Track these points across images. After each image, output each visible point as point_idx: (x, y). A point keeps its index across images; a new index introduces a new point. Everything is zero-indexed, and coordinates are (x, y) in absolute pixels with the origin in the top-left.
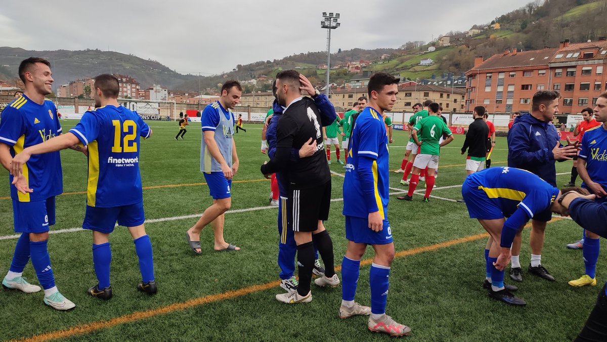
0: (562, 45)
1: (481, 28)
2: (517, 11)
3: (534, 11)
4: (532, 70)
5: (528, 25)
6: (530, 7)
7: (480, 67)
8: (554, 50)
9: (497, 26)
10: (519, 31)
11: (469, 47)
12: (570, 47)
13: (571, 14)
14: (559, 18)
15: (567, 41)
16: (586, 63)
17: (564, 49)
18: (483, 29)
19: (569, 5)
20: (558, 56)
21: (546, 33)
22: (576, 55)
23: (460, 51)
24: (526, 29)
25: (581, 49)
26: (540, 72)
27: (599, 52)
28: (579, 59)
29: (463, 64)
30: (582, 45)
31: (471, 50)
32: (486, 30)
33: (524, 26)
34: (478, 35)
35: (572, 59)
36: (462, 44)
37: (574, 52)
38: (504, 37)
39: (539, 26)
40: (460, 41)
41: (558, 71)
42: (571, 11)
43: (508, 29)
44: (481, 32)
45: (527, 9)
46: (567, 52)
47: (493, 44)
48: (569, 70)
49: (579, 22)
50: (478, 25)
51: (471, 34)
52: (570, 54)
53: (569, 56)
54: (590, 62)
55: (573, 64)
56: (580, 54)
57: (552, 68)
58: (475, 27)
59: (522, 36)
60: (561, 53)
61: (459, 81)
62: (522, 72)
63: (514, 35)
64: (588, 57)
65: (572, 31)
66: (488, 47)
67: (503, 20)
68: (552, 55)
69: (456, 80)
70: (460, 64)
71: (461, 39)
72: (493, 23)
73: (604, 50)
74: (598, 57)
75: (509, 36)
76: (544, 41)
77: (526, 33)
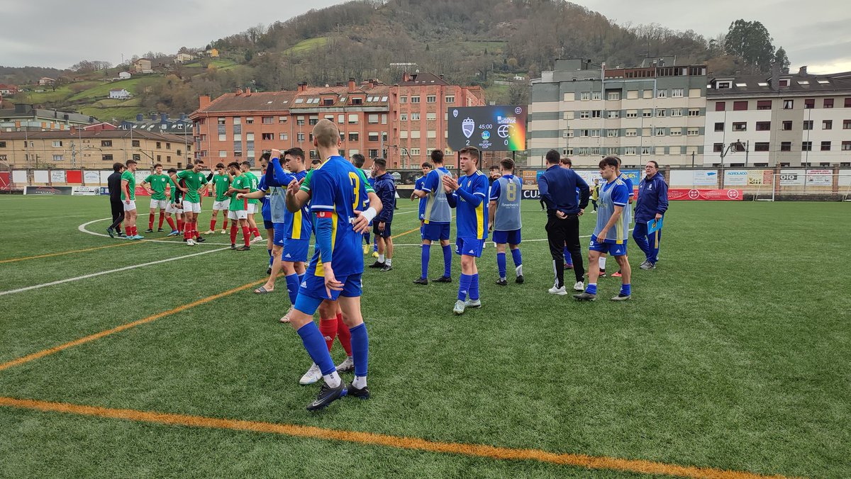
0: (300, 88)
1: (191, 52)
2: (237, 36)
3: (258, 39)
4: (271, 116)
5: (254, 57)
6: (252, 32)
7: (208, 109)
8: (292, 93)
9: (214, 53)
10: (244, 63)
11: (181, 78)
12: (310, 91)
13: (300, 48)
14: (288, 52)
15: (305, 84)
16: (327, 110)
17: (303, 93)
18: (196, 54)
19: (297, 38)
20: (299, 101)
21: (276, 68)
22: (317, 101)
23: (170, 82)
24: (252, 61)
25: (321, 94)
26: (282, 118)
27: (338, 99)
28: (320, 106)
29: (176, 101)
30: (321, 90)
31: (185, 82)
32: (201, 56)
33: (249, 57)
34: (190, 62)
35: (312, 104)
36: (171, 73)
37: (314, 97)
38: (226, 68)
39: (266, 59)
40: (167, 68)
41: (300, 118)
42: (299, 44)
43: (228, 59)
44: (195, 59)
45: (249, 35)
46: (307, 97)
47: (213, 77)
48: (311, 117)
49: (310, 59)
50: (189, 47)
51: (180, 58)
52: (308, 99)
53: (309, 101)
54: (332, 110)
55: (315, 110)
56: (320, 100)
57: (293, 115)
58: (183, 50)
59: (247, 69)
60: (300, 97)
61: (179, 125)
62: (260, 118)
63: (239, 66)
64: (329, 103)
65: (304, 69)
66: (207, 80)
67: (220, 45)
68: (291, 99)
69: (174, 124)
70: (172, 100)
71: (168, 66)
72: (208, 48)
73: (342, 96)
74: (338, 105)
75: (233, 68)
76: (275, 79)
77: (253, 66)
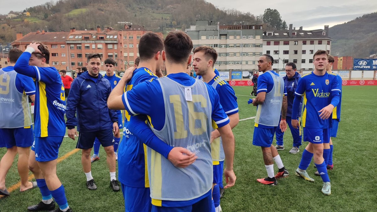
0: (71, 30)
1: (16, 13)
2: (40, 6)
3: (51, 8)
4: (56, 44)
5: (49, 16)
6: (48, 4)
7: (21, 40)
8: (67, 33)
9: (28, 14)
10: (43, 19)
11: (10, 26)
12: (76, 32)
13: (73, 13)
14: (67, 15)
15: (74, 28)
16: (86, 42)
17: (73, 33)
18: (18, 14)
19: (71, 8)
20: (71, 37)
21: (60, 22)
22: (80, 37)
23: (3, 28)
24: (48, 19)
25: (82, 34)
26: (62, 46)
27: (92, 37)
28: (82, 40)
29: (7, 37)
30: (83, 32)
31: (12, 28)
32: (21, 15)
33: (46, 16)
34: (15, 18)
35: (78, 40)
36: (4, 23)
37: (79, 35)
38: (35, 21)
39: (55, 18)
40: (2, 21)
41: (72, 46)
42: (73, 11)
43: (36, 17)
44: (17, 17)
45: (46, 6)
46: (75, 35)
47: (27, 25)
48: (78, 45)
49: (78, 18)
50: (14, 11)
51: (10, 16)
52: (76, 36)
53: (77, 37)
54: (88, 42)
55: (80, 42)
56: (82, 37)
57: (68, 44)
58: (11, 12)
59: (45, 22)
60: (72, 35)
61: (7, 49)
62: (50, 45)
63: (41, 21)
64: (87, 39)
65: (75, 23)
66: (24, 27)
67: (31, 10)
68: (67, 36)
69: (4, 48)
70: (5, 37)
71: (3, 19)
72: (25, 11)
73: (94, 35)
74: (92, 40)
75: (38, 22)
76: (60, 27)
77: (48, 21)
